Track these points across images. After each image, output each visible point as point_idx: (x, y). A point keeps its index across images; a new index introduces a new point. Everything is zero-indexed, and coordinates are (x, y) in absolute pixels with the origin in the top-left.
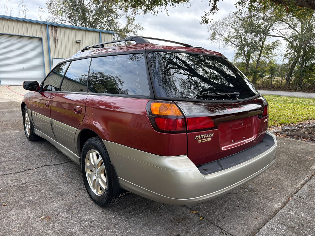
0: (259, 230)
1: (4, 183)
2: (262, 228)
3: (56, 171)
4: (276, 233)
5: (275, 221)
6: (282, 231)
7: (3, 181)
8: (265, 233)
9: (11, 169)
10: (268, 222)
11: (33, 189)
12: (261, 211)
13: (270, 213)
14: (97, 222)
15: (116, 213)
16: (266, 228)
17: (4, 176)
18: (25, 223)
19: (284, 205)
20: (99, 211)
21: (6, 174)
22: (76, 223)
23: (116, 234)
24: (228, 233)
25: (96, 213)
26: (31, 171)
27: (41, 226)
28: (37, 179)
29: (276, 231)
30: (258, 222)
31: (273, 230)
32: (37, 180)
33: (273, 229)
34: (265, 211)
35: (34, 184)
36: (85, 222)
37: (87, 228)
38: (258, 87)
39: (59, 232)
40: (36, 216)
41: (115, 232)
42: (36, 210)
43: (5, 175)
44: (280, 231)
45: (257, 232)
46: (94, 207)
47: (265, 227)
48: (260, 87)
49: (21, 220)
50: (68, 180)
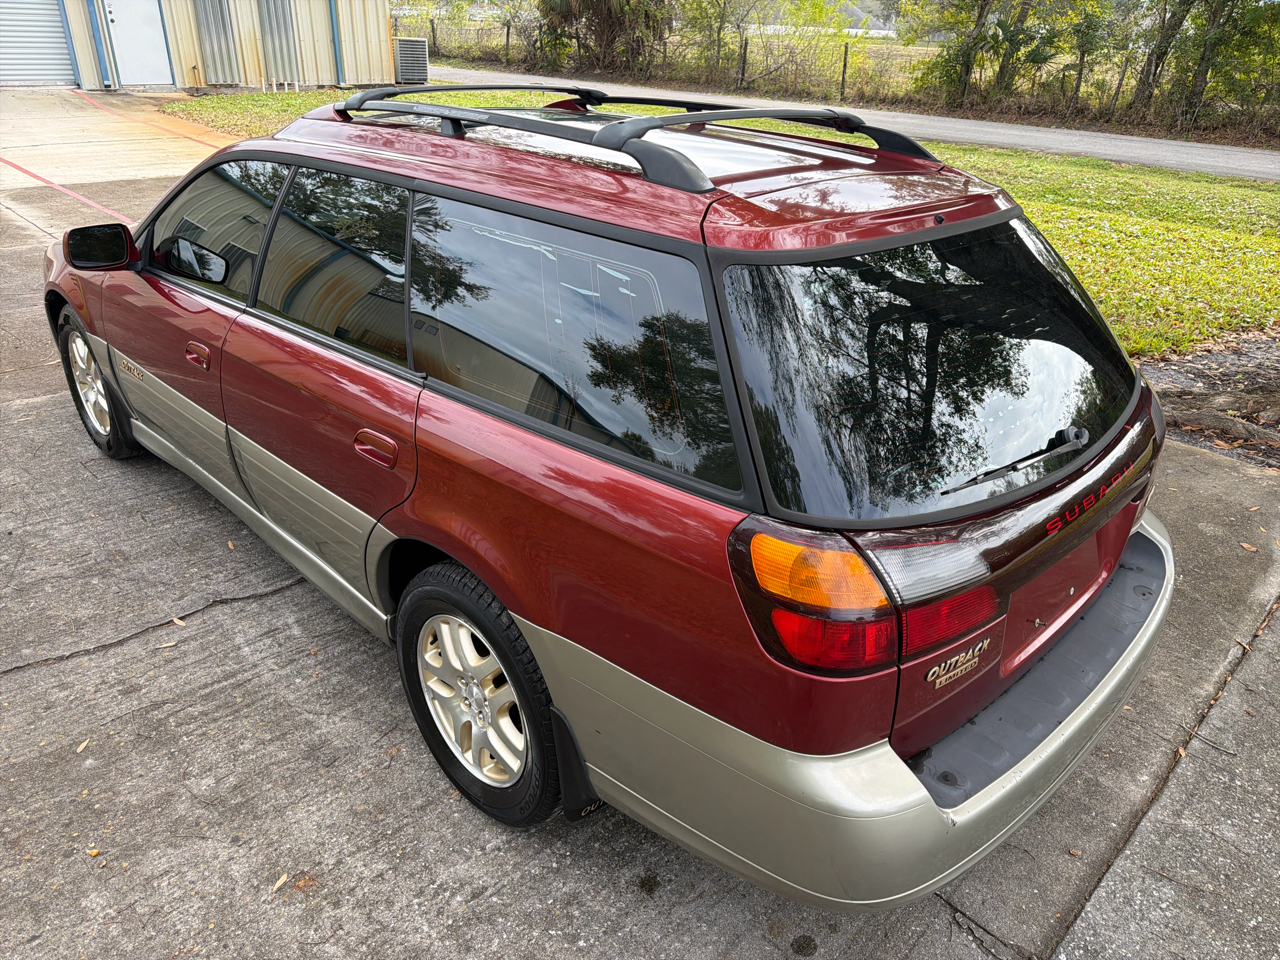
0: (1083, 907)
1: (71, 702)
2: (1090, 895)
3: (271, 632)
4: (1141, 920)
5: (1133, 863)
6: (1161, 908)
7: (66, 693)
8: (1104, 919)
9: (79, 624)
10: (1111, 870)
11: (204, 734)
12: (1084, 816)
13: (1114, 825)
14: (498, 893)
15: (559, 844)
16: (1104, 894)
17: (62, 666)
18: (221, 911)
19: (1162, 782)
20: (494, 838)
21: (67, 654)
22: (419, 905)
23: (580, 949)
24: (976, 924)
25: (483, 849)
26: (167, 634)
27: (290, 921)
28: (203, 681)
29: (1141, 910)
30: (1076, 870)
31: (1131, 905)
32: (206, 686)
33: (1128, 901)
34: (1097, 815)
35: (200, 708)
36: (453, 895)
37: (466, 925)
38: (1020, 108)
39: (364, 948)
40: (256, 872)
41: (574, 939)
42: (245, 843)
43: (61, 659)
44: (1155, 910)
45: (1076, 918)
46: (471, 821)
47: (1101, 892)
48: (1026, 108)
49: (202, 898)
50: (334, 680)
